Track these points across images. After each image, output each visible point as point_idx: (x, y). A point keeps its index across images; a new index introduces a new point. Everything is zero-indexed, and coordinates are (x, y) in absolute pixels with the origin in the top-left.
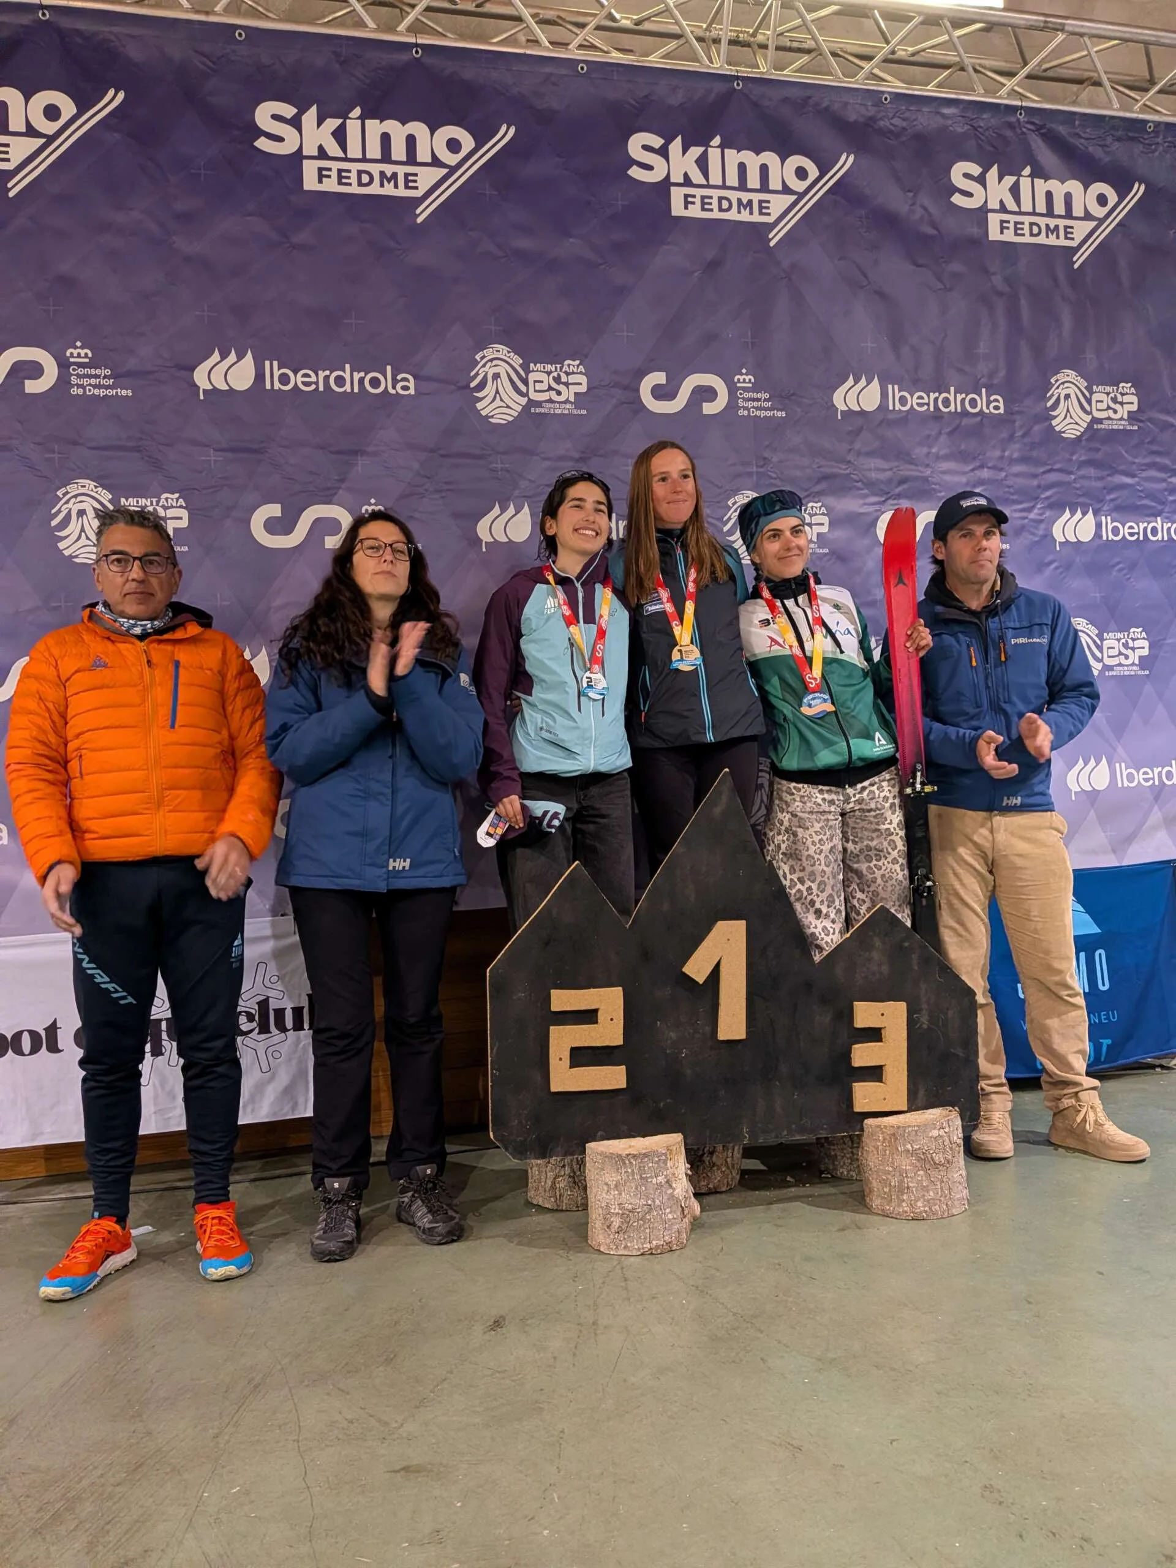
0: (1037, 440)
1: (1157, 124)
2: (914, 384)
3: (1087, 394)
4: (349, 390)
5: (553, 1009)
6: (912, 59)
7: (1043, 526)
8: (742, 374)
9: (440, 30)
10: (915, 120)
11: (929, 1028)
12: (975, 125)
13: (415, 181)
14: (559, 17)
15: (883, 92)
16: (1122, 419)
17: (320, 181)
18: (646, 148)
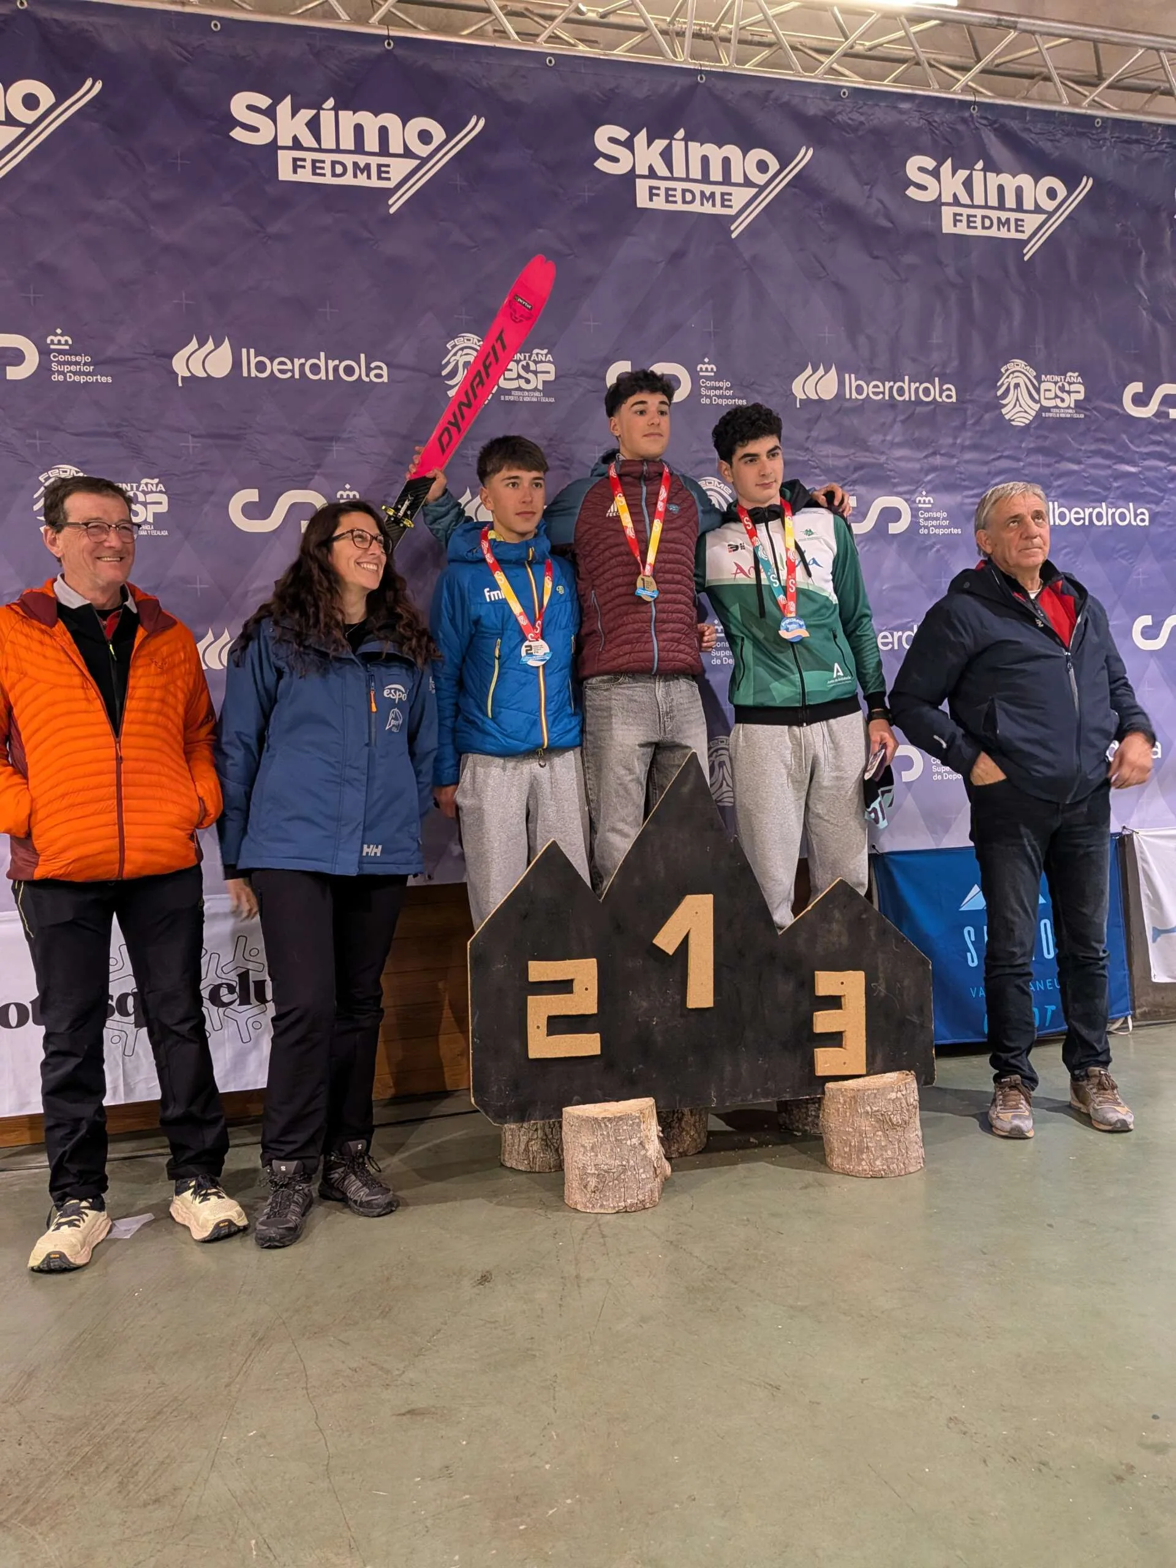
0: (987, 427)
1: (1105, 120)
2: (870, 372)
3: (1036, 383)
4: (324, 378)
5: (531, 979)
6: (869, 53)
8: (704, 363)
9: (411, 22)
10: (873, 114)
11: (886, 996)
12: (930, 120)
13: (388, 172)
14: (527, 9)
15: (842, 87)
16: (1069, 407)
17: (295, 172)
18: (612, 140)
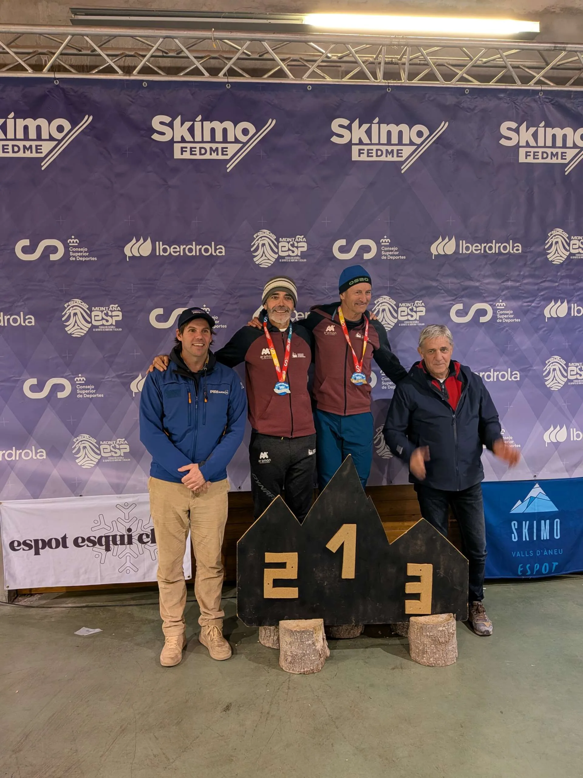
0: (538, 266)
2: (474, 239)
3: (568, 241)
4: (194, 255)
5: (266, 561)
6: (485, 65)
7: (539, 309)
8: (384, 239)
9: (242, 73)
11: (444, 576)
12: (515, 102)
13: (227, 151)
14: (301, 58)
15: (466, 88)
17: (182, 154)
18: (341, 126)
